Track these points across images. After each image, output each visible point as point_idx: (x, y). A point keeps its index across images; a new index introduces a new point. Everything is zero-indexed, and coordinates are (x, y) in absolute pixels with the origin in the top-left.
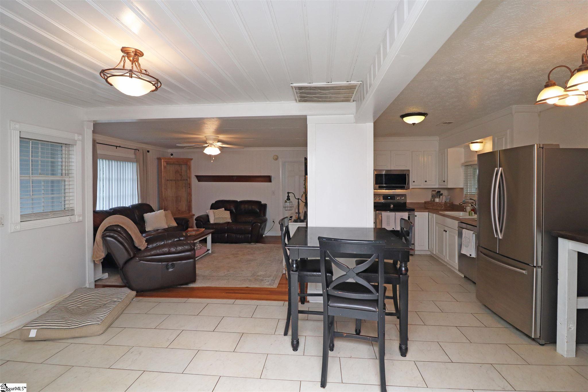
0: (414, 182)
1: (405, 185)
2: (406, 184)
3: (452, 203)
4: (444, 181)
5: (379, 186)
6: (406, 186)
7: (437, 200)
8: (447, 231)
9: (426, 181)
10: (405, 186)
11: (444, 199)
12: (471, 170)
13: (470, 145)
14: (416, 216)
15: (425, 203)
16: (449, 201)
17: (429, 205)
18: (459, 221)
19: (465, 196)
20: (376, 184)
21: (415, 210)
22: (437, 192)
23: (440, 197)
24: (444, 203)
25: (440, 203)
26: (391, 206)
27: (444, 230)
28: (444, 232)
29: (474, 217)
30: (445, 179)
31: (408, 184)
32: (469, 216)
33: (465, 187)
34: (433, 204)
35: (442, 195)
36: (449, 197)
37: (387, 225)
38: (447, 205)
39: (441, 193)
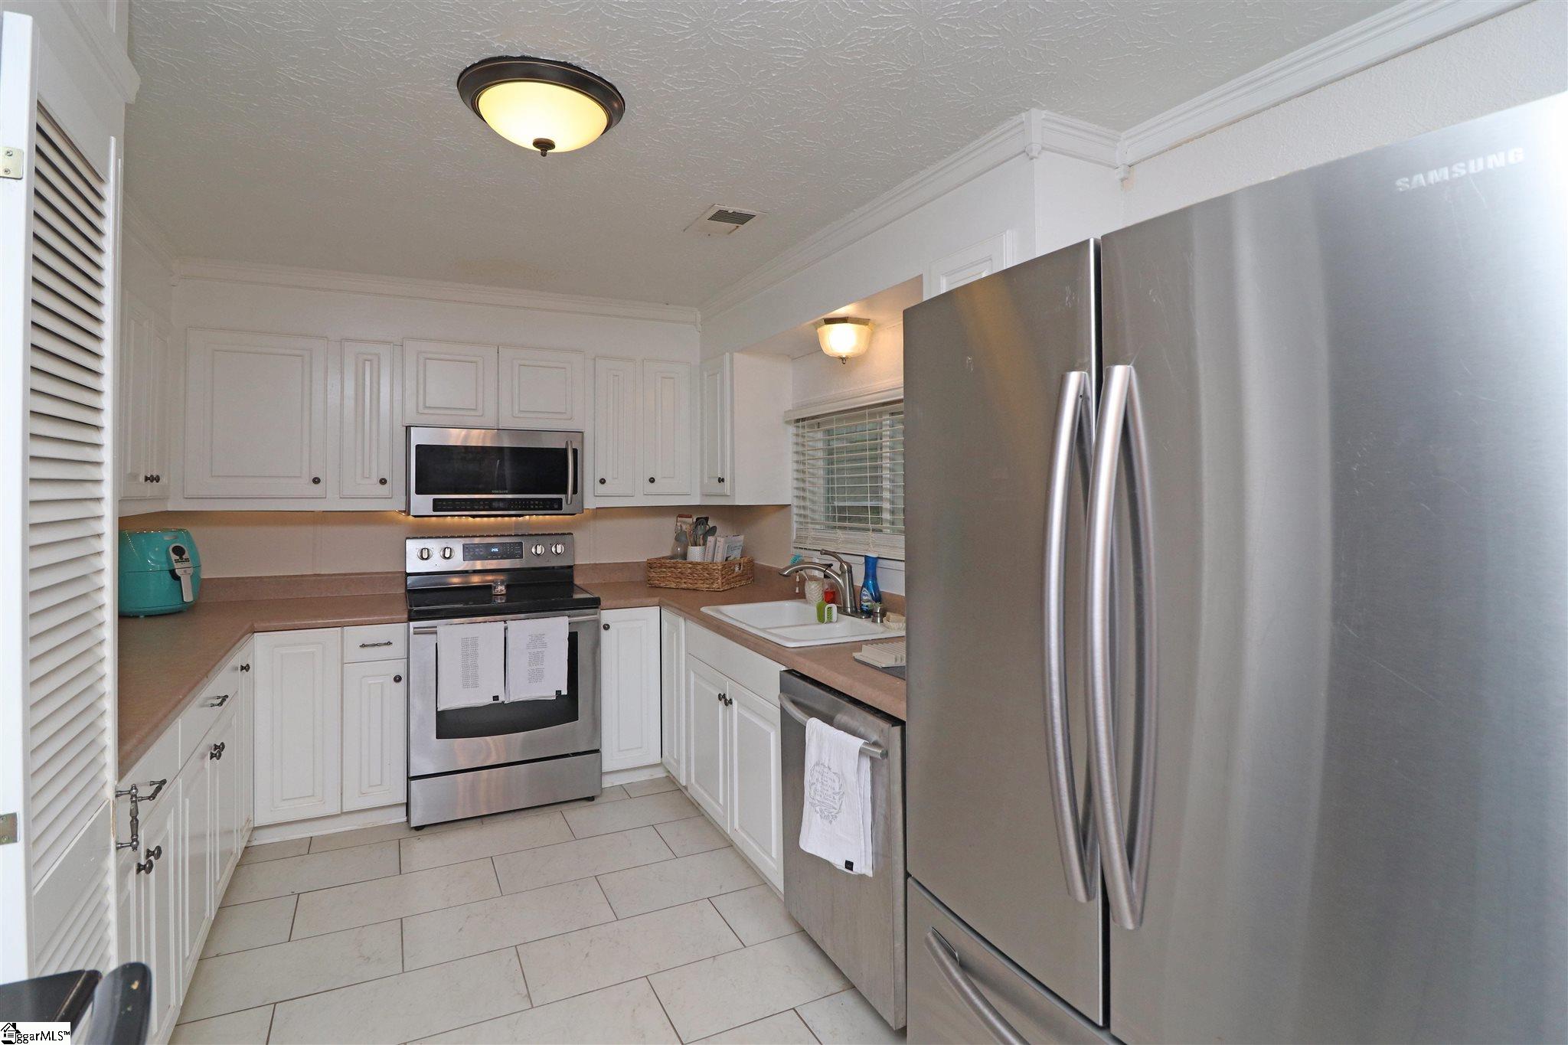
0: (603, 481)
1: (562, 496)
2: (565, 492)
3: (751, 562)
4: (721, 481)
5: (435, 500)
6: (566, 499)
7: (695, 553)
8: (731, 702)
9: (652, 480)
10: (561, 499)
11: (720, 550)
12: (820, 435)
13: (819, 330)
14: (607, 627)
15: (650, 565)
16: (740, 556)
17: (664, 572)
18: (784, 668)
19: (797, 537)
20: (418, 492)
21: (600, 604)
22: (695, 520)
23: (706, 541)
24: (720, 568)
25: (705, 567)
26: (495, 588)
27: (722, 697)
28: (721, 704)
29: (837, 625)
30: (723, 473)
31: (575, 491)
32: (817, 621)
33: (795, 502)
34: (679, 570)
35: (713, 535)
36: (741, 538)
37: (466, 686)
38: (731, 576)
39: (711, 523)
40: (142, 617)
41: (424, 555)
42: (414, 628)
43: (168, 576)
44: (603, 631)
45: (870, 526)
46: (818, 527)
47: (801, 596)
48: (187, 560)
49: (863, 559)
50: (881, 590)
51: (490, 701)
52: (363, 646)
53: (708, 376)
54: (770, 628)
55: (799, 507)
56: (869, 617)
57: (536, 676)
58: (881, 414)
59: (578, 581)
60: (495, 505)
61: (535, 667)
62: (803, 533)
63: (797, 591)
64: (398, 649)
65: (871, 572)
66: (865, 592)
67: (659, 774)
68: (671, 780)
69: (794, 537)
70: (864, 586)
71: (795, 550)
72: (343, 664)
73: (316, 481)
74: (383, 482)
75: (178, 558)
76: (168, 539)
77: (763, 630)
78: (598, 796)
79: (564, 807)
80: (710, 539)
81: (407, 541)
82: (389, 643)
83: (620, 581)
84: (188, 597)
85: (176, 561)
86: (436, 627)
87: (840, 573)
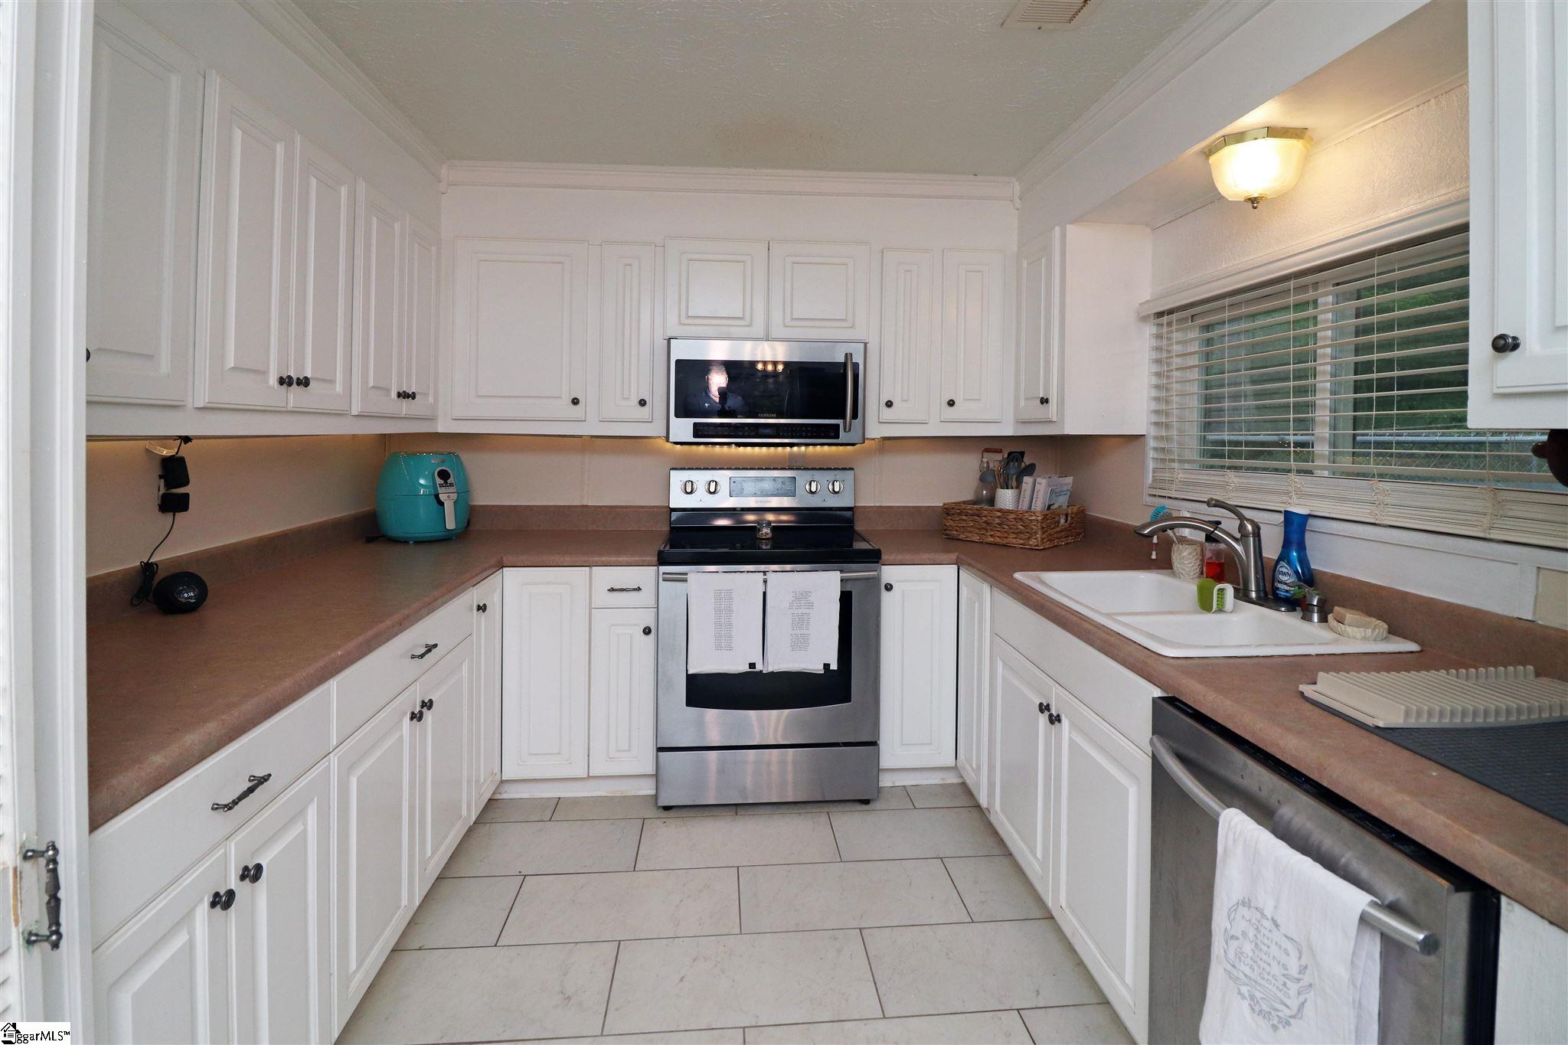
0: (889, 404)
1: (839, 422)
2: (843, 416)
3: (1083, 511)
4: (1044, 401)
6: (844, 425)
7: (1006, 498)
8: (1058, 719)
9: (951, 404)
10: (838, 425)
11: (1041, 495)
12: (1194, 333)
13: (1213, 159)
14: (889, 587)
15: (948, 510)
16: (1066, 504)
17: (964, 520)
18: (1158, 693)
19: (1154, 480)
20: (677, 415)
21: (880, 558)
22: (1006, 456)
23: (1022, 482)
24: (1039, 518)
25: (1019, 516)
26: (759, 531)
27: (1044, 708)
28: (1043, 719)
29: (1234, 618)
30: (1047, 388)
31: (855, 416)
32: (1199, 608)
33: (1153, 432)
34: (985, 519)
35: (1030, 474)
36: (1070, 480)
37: (719, 647)
38: (1055, 530)
39: (1027, 461)
40: (412, 542)
41: (689, 490)
42: (664, 573)
43: (433, 500)
44: (885, 595)
45: (1293, 464)
46: (1186, 466)
47: (1164, 564)
48: (451, 485)
49: (1281, 518)
50: (1312, 567)
51: (746, 669)
52: (612, 590)
53: (1028, 264)
54: (1121, 614)
55: (1156, 438)
56: (1294, 610)
57: (800, 643)
58: (1316, 285)
59: (859, 527)
60: (762, 431)
61: (799, 632)
62: (1167, 475)
63: (1154, 557)
64: (647, 597)
65: (1295, 537)
66: (1284, 568)
67: (951, 779)
68: (965, 789)
69: (1150, 480)
70: (1281, 558)
71: (1151, 498)
72: (590, 609)
73: (575, 402)
74: (642, 403)
75: (443, 482)
76: (434, 464)
77: (1108, 615)
78: (875, 800)
79: (833, 808)
80: (1027, 480)
81: (672, 472)
82: (639, 589)
83: (910, 529)
84: (451, 525)
85: (441, 486)
86: (686, 574)
87: (1238, 536)
